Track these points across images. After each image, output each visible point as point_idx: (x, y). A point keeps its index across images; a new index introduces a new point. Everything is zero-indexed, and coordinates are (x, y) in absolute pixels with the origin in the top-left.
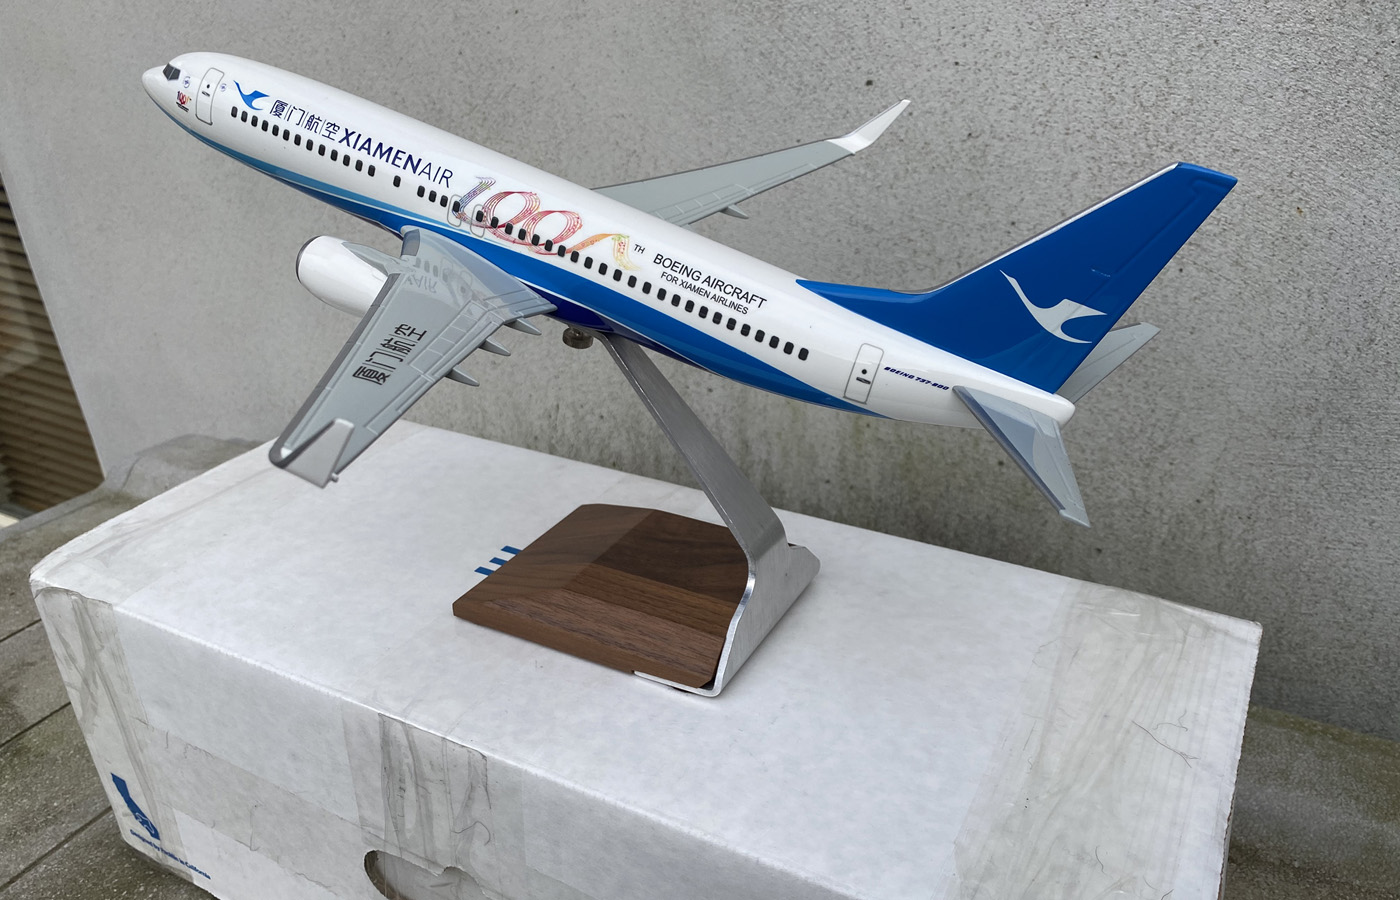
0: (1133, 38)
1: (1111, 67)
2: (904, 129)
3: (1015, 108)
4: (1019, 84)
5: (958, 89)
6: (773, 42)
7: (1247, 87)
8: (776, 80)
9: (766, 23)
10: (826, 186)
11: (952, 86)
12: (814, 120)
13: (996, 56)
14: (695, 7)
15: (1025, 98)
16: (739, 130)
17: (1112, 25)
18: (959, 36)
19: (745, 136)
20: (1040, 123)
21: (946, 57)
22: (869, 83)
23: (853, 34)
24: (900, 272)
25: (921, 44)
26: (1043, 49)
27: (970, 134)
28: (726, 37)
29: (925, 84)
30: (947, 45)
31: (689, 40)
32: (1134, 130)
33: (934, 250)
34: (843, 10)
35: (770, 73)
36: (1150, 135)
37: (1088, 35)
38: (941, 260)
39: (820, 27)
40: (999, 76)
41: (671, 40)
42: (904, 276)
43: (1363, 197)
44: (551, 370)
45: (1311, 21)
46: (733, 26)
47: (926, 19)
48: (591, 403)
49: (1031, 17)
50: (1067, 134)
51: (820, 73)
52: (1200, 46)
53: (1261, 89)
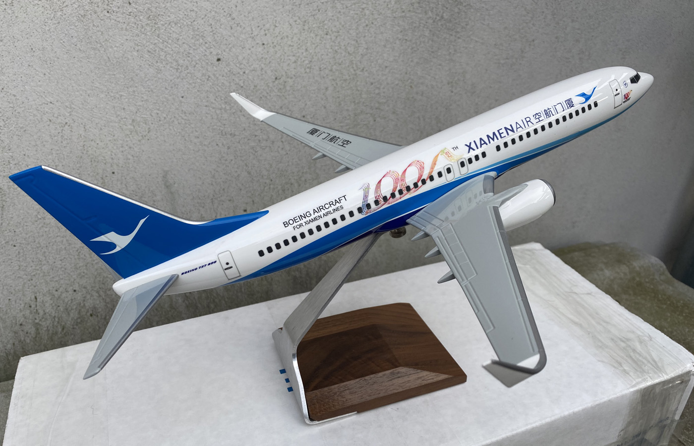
0: (340, 24)
1: (334, 38)
2: (242, 81)
3: (295, 62)
4: (295, 50)
5: (266, 56)
6: (155, 44)
7: (386, 40)
8: (161, 65)
9: (148, 33)
10: (204, 118)
11: (263, 56)
12: (190, 84)
13: (282, 39)
14: (94, 28)
15: (299, 57)
16: (143, 98)
17: (331, 19)
18: (263, 31)
19: (147, 100)
20: (308, 68)
21: (258, 42)
22: (219, 60)
23: (205, 35)
24: (254, 152)
25: (243, 36)
26: (303, 33)
27: (276, 78)
28: (122, 44)
29: (249, 56)
30: (257, 35)
31: (94, 49)
32: (347, 65)
33: (269, 138)
34: (195, 23)
35: (157, 62)
36: (354, 66)
37: (321, 25)
38: (273, 142)
39: (184, 33)
40: (286, 48)
41: (80, 50)
42: (256, 154)
43: (429, 77)
44: (25, 277)
45: (403, 12)
46: (125, 37)
47: (244, 23)
48: (64, 286)
49: (296, 18)
50: (320, 71)
51: (189, 58)
52: (367, 25)
53: (391, 40)
